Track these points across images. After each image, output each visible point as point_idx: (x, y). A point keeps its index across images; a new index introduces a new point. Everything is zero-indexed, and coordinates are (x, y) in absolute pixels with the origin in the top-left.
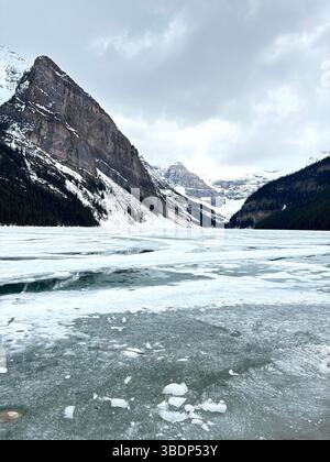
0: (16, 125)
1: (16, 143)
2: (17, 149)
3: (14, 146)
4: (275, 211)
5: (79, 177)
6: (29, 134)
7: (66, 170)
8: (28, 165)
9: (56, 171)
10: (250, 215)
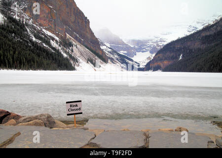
0: (16, 3)
1: (18, 16)
2: (20, 20)
3: (17, 18)
4: (174, 60)
5: (57, 38)
6: (25, 10)
7: (49, 33)
8: (28, 30)
9: (44, 34)
10: (159, 63)
